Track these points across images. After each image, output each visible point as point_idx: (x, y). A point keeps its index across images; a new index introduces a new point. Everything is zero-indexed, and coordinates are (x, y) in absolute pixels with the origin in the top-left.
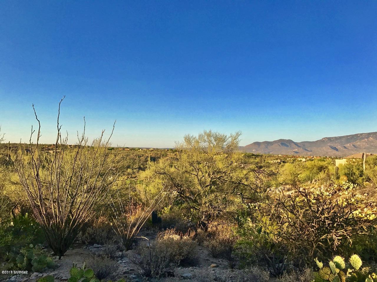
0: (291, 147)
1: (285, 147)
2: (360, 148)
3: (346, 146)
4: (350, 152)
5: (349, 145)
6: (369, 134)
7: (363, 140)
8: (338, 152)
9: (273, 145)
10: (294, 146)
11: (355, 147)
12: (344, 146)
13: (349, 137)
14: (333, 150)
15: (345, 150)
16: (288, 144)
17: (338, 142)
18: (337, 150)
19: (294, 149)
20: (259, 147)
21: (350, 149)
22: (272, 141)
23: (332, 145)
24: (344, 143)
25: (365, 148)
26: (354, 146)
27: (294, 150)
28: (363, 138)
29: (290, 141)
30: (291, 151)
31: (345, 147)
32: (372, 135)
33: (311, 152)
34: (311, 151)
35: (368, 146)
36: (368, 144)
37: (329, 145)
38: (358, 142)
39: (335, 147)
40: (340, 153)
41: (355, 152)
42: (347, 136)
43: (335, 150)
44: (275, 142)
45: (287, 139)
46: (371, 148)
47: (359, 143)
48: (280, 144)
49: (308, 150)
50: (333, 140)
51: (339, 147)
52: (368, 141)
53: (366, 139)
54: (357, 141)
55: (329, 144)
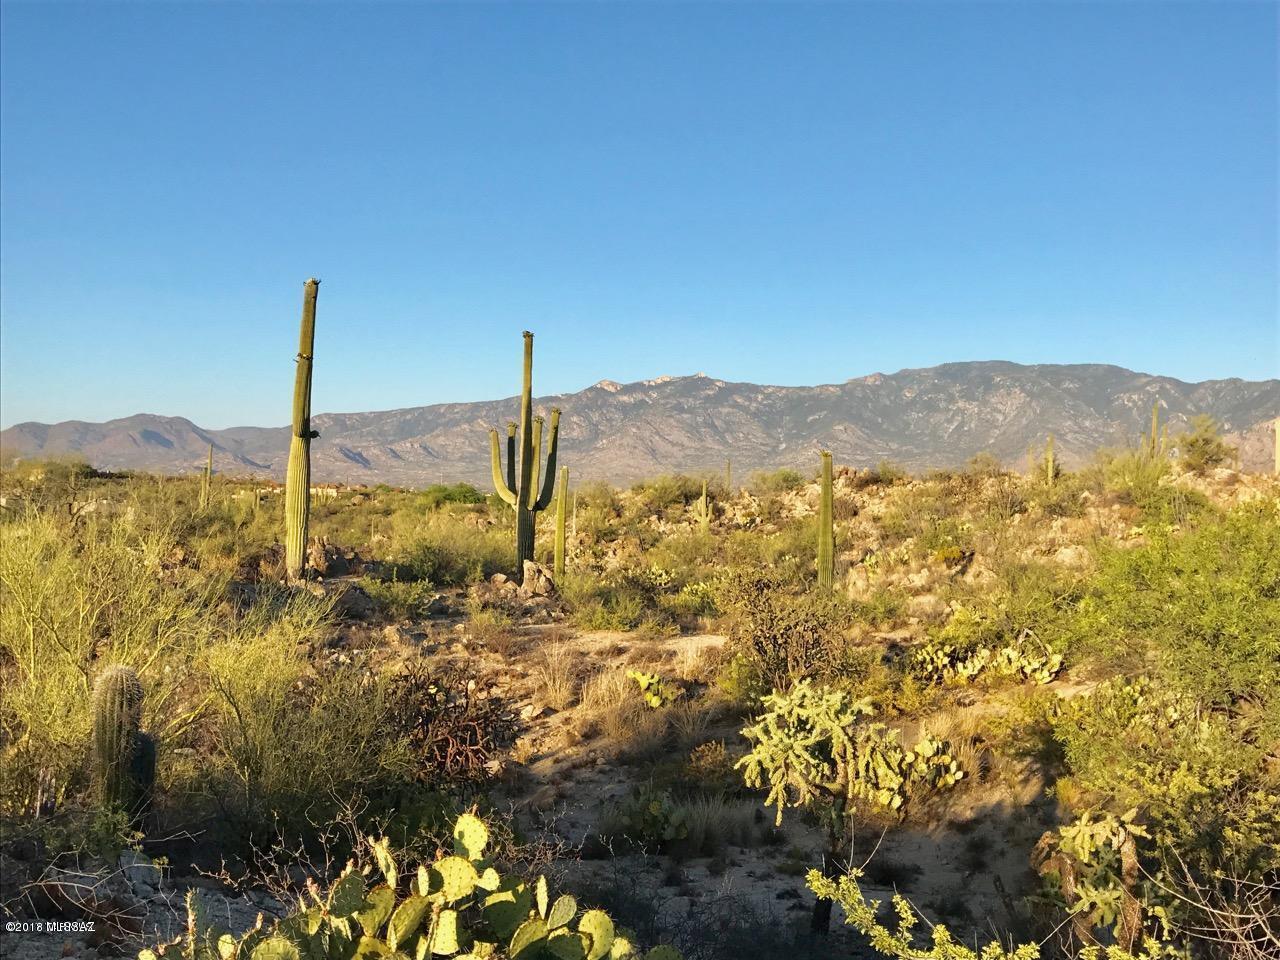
0: (184, 449)
1: (161, 450)
2: (445, 459)
3: (396, 447)
4: (412, 472)
5: (409, 445)
6: (476, 407)
7: (455, 429)
8: (369, 473)
9: (104, 437)
10: (199, 445)
11: (429, 453)
12: (393, 447)
13: (409, 417)
14: (349, 463)
15: (395, 462)
16: (172, 438)
17: (369, 433)
18: (366, 463)
19: (198, 456)
20: (41, 447)
21: (411, 459)
22: (104, 422)
23: (349, 444)
24: (390, 438)
25: (462, 459)
26: (425, 448)
27: (196, 464)
28: (457, 423)
29: (182, 425)
30: (185, 465)
31: (396, 455)
32: (484, 413)
33: (268, 471)
34: (268, 467)
35: (471, 450)
36: (471, 445)
37: (338, 444)
38: (438, 436)
39: (360, 455)
40: (376, 476)
41: (430, 471)
42: (405, 412)
43: (358, 461)
44: (117, 425)
45: (170, 414)
46: (481, 460)
47: (441, 440)
48: (138, 437)
49: (253, 464)
50: (353, 427)
51: (373, 452)
52: (471, 431)
53: (465, 426)
54: (437, 432)
55: (337, 441)
